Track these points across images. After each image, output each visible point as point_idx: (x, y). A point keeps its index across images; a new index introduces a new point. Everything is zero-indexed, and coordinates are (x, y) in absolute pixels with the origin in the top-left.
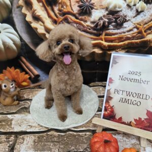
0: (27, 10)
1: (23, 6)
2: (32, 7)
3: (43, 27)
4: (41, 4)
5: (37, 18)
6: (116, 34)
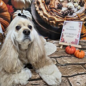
0: (37, 5)
1: (36, 4)
2: (39, 5)
3: (42, 13)
4: (43, 4)
5: (41, 9)
6: (70, 17)
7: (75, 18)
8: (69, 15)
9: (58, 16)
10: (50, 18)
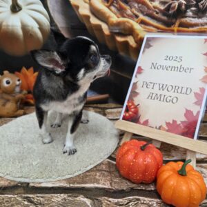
3: (87, 6)
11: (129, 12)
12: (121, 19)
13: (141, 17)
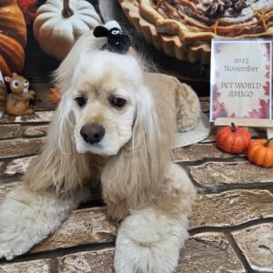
3: (137, 9)
6: (232, 24)
7: (247, 26)
8: (227, 13)
9: (192, 20)
10: (165, 25)
11: (175, 14)
12: (168, 20)
13: (187, 18)
